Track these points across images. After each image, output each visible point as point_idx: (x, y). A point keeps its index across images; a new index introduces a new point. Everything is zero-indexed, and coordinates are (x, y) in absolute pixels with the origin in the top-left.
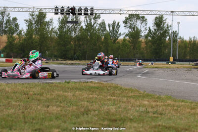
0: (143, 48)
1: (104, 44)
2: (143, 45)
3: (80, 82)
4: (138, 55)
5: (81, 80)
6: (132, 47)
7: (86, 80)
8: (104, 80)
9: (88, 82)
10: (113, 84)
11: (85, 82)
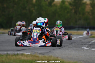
0: (88, 13)
1: (36, 7)
2: (88, 9)
3: (7, 55)
4: (82, 22)
5: (9, 52)
6: (73, 11)
7: (16, 53)
8: (39, 52)
9: (18, 55)
10: (51, 57)
11: (15, 55)
